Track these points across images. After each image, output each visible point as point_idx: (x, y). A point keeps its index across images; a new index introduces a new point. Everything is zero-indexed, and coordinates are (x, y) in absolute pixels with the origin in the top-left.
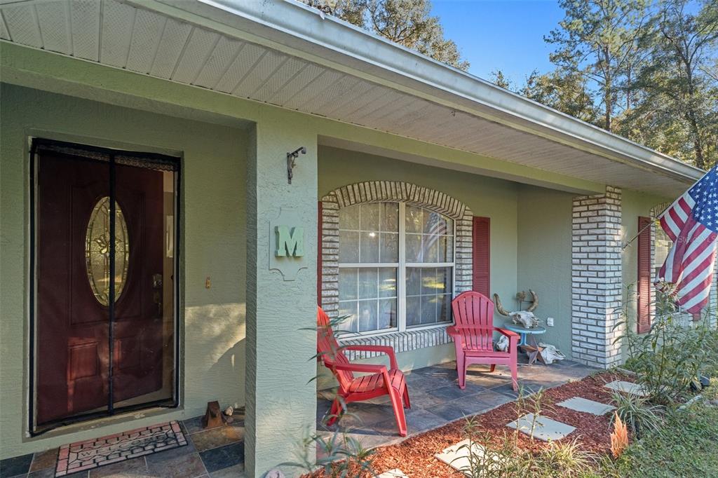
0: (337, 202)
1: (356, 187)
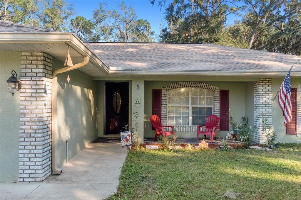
0: (166, 89)
1: (172, 85)
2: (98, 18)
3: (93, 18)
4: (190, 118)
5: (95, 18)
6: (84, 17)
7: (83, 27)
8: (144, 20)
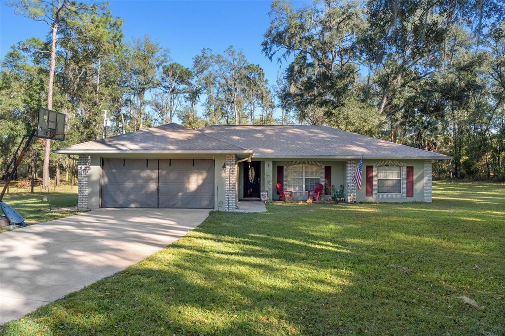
0: (287, 166)
1: (291, 163)
2: (199, 66)
3: (193, 67)
4: (304, 186)
5: (195, 66)
6: (181, 64)
7: (180, 77)
8: (255, 65)
